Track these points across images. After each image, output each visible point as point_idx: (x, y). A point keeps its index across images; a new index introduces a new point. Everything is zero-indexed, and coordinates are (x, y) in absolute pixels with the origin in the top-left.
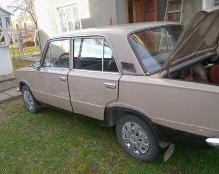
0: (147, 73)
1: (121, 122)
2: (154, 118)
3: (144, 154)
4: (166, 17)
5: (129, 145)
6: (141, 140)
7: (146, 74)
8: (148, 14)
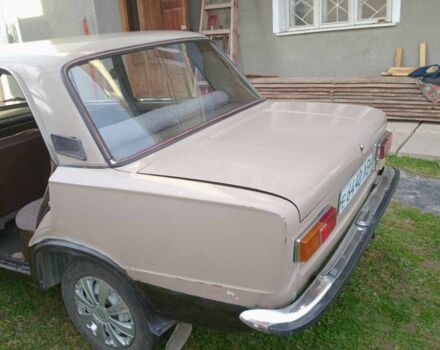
0: (113, 162)
1: (69, 276)
2: (133, 269)
3: (127, 347)
4: (203, 18)
5: (94, 327)
6: (116, 318)
7: (109, 163)
8: (169, 10)
